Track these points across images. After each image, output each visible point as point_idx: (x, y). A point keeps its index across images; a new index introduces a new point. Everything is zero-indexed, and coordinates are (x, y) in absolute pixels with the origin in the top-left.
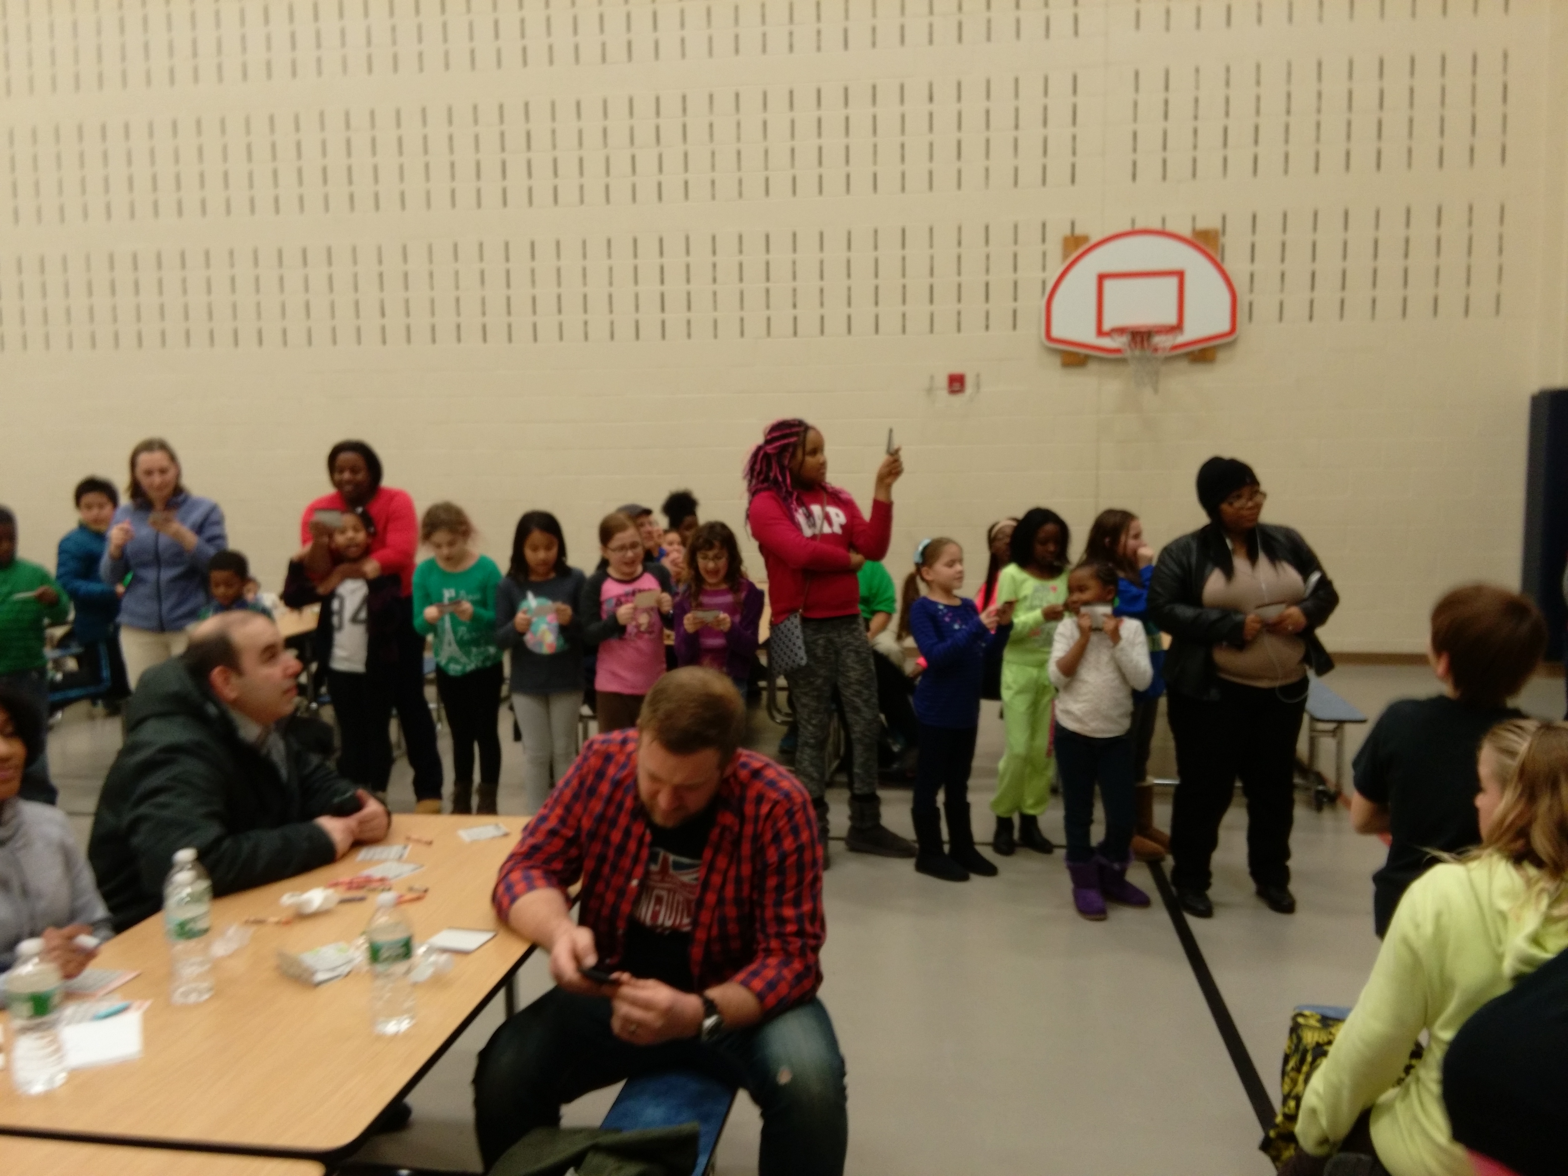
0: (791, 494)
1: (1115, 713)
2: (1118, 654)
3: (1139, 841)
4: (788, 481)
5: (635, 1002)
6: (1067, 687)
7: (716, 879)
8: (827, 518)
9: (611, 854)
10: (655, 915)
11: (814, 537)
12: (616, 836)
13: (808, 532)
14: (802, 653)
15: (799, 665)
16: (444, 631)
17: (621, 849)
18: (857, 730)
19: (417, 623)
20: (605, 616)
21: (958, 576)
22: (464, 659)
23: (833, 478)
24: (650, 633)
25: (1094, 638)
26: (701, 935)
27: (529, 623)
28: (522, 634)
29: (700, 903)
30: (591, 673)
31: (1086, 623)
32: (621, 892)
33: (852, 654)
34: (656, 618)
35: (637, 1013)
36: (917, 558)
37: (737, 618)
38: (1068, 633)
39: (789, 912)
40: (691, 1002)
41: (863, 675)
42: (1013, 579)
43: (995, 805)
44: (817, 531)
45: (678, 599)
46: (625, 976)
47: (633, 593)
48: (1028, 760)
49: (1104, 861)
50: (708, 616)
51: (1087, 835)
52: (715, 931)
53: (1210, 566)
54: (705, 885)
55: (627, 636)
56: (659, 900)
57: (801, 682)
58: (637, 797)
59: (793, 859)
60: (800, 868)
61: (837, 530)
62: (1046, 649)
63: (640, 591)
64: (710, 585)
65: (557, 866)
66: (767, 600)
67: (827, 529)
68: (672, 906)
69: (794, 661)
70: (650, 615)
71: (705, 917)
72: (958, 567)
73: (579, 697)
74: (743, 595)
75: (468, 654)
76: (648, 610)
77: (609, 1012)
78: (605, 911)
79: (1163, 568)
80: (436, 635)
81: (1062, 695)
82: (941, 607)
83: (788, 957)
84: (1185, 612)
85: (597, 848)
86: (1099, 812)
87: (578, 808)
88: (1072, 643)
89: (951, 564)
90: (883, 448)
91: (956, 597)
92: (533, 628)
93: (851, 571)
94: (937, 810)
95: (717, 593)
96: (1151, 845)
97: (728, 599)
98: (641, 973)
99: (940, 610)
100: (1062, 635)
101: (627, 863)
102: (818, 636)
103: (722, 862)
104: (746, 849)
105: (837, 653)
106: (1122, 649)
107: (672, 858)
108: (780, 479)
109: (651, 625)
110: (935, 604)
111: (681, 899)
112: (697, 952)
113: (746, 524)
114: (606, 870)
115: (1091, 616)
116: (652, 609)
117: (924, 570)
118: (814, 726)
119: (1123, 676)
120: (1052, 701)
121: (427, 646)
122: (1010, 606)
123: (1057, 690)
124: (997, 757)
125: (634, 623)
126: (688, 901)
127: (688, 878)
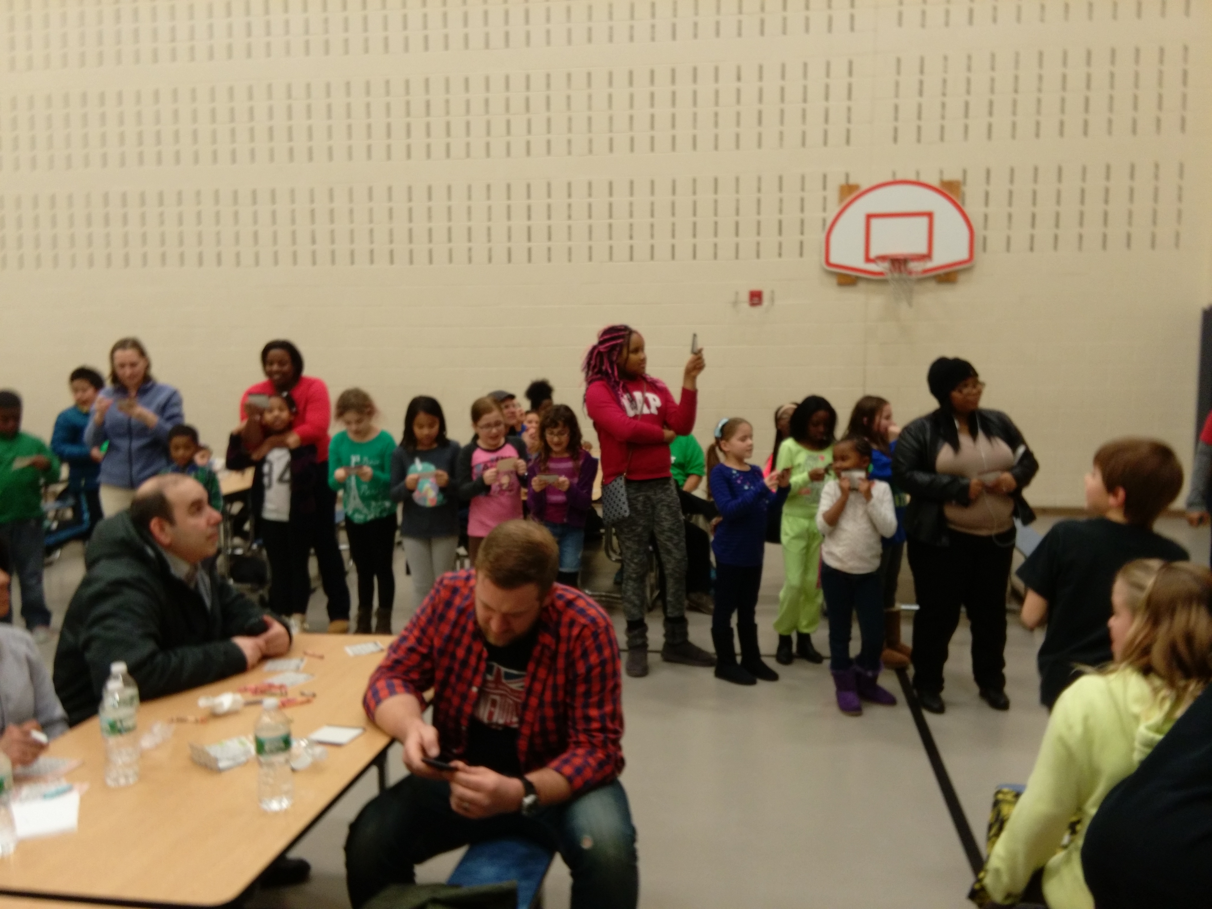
0: (618, 383)
1: (868, 555)
2: (870, 509)
3: (888, 653)
4: (616, 373)
5: (467, 785)
6: (831, 534)
7: (538, 687)
8: (646, 402)
9: (456, 666)
10: (491, 714)
11: (636, 417)
12: (461, 653)
13: (631, 413)
14: (626, 507)
15: (623, 516)
16: (350, 487)
17: (465, 663)
18: (669, 567)
19: (331, 481)
20: (475, 478)
21: (748, 448)
22: (365, 511)
23: (652, 371)
24: (510, 491)
25: (852, 496)
26: (526, 731)
27: (417, 481)
28: (412, 491)
29: (525, 705)
30: (464, 522)
31: (846, 484)
32: (464, 697)
33: (665, 508)
34: (514, 478)
35: (469, 794)
36: (718, 434)
37: (576, 480)
38: (832, 492)
39: (594, 713)
40: (513, 784)
41: (674, 524)
42: (790, 450)
43: (777, 625)
44: (638, 412)
45: (531, 464)
46: (460, 764)
47: (497, 459)
48: (802, 590)
49: (858, 669)
50: (550, 479)
51: (846, 649)
52: (537, 728)
53: (941, 441)
54: (529, 691)
55: (492, 493)
56: (494, 703)
57: (626, 530)
58: (476, 622)
59: (597, 671)
60: (603, 677)
61: (654, 411)
62: (815, 505)
63: (502, 458)
64: (556, 453)
65: (414, 676)
66: (600, 467)
67: (646, 411)
68: (504, 708)
69: (619, 514)
70: (510, 477)
71: (529, 716)
72: (749, 441)
73: (454, 541)
74: (581, 462)
75: (368, 506)
76: (509, 473)
77: (447, 792)
78: (452, 712)
79: (904, 443)
80: (346, 491)
81: (827, 540)
82: (734, 472)
83: (593, 747)
84: (922, 477)
85: (445, 662)
86: (856, 631)
87: (431, 631)
88: (835, 500)
89: (743, 439)
90: (688, 349)
91: (746, 464)
92: (420, 486)
93: (664, 445)
94: (731, 630)
95: (561, 460)
96: (898, 656)
97: (569, 465)
98: (473, 761)
99: (734, 474)
100: (828, 493)
101: (469, 674)
102: (638, 494)
103: (542, 673)
105: (654, 507)
106: (873, 506)
107: (503, 669)
108: (610, 371)
109: (511, 485)
110: (730, 469)
111: (511, 702)
112: (522, 744)
113: (583, 405)
114: (453, 679)
115: (850, 480)
116: (512, 472)
117: (722, 443)
118: (636, 564)
119: (874, 526)
120: (820, 545)
121: (338, 500)
122: (787, 472)
123: (824, 536)
124: (779, 587)
125: (497, 483)
126: (516, 704)
127: (515, 685)
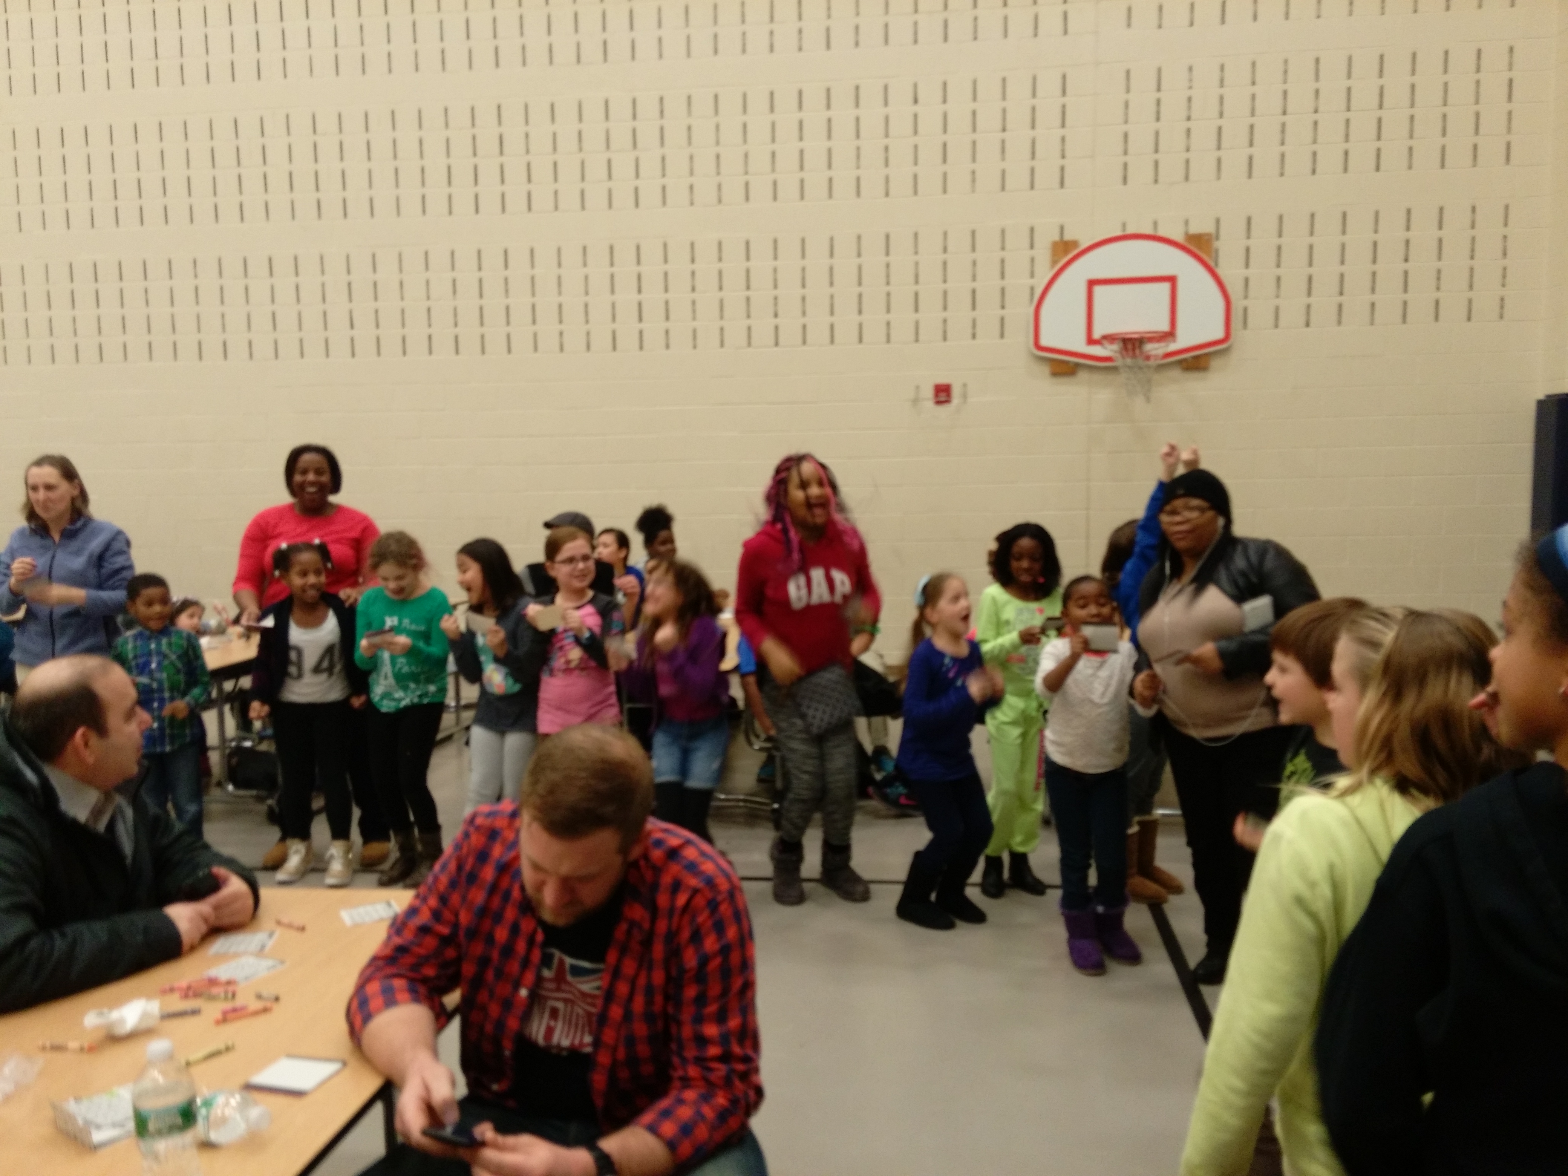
1: (1110, 746)
7: (623, 988)
9: (495, 956)
10: (549, 1032)
12: (502, 933)
16: (382, 662)
17: (508, 950)
22: (400, 694)
26: (604, 1058)
29: (604, 1017)
32: (508, 1004)
39: (711, 1030)
40: (578, 1160)
42: (994, 600)
48: (1015, 796)
52: (621, 1054)
54: (609, 995)
56: (554, 1014)
59: (717, 962)
62: (1031, 678)
65: (429, 971)
68: (570, 1024)
71: (609, 1036)
75: (405, 688)
78: (489, 1027)
83: (709, 1088)
85: (478, 948)
87: (455, 899)
101: (514, 967)
103: (629, 967)
104: (659, 950)
107: (569, 961)
111: (581, 1012)
112: (599, 1080)
114: (490, 976)
120: (1041, 731)
126: (589, 1015)
127: (588, 986)
